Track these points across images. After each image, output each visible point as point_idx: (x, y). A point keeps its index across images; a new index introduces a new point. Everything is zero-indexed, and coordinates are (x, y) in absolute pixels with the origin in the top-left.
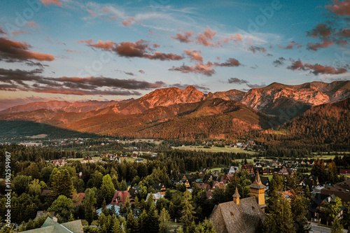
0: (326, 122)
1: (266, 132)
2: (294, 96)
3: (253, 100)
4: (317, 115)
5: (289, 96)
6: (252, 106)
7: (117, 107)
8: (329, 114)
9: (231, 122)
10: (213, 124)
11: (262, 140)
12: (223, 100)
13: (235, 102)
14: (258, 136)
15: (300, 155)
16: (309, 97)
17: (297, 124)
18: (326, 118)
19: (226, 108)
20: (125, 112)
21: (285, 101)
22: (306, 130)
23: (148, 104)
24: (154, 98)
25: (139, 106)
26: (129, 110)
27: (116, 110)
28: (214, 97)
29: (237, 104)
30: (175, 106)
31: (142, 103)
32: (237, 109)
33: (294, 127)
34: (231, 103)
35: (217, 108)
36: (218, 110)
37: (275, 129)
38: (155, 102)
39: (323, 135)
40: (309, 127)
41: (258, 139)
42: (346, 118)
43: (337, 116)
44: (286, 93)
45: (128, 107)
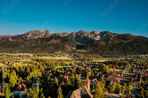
0: (100, 47)
1: (78, 50)
2: (89, 36)
3: (73, 37)
4: (97, 44)
5: (87, 36)
6: (72, 39)
7: (11, 38)
8: (101, 44)
9: (64, 46)
10: (57, 48)
11: (77, 54)
12: (61, 37)
13: (66, 38)
14: (75, 52)
15: (91, 60)
16: (94, 37)
17: (90, 48)
18: (100, 45)
19: (62, 40)
20: (15, 41)
21: (86, 38)
22: (93, 50)
23: (26, 37)
24: (29, 35)
25: (22, 38)
26: (17, 39)
27: (10, 39)
28: (57, 35)
29: (66, 39)
30: (39, 38)
31: (24, 37)
32: (67, 41)
33: (89, 48)
34: (64, 38)
35: (58, 40)
36: (58, 41)
37: (81, 49)
38: (30, 36)
39: (99, 52)
40: (94, 49)
41: (75, 54)
42: (107, 46)
43: (104, 45)
45: (17, 38)
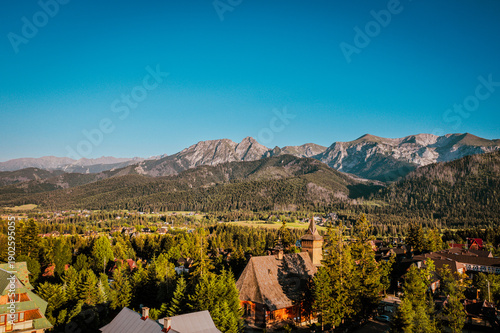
0: (436, 188)
1: (355, 202)
2: (393, 153)
3: (336, 158)
4: (424, 178)
5: (386, 153)
6: (335, 166)
7: (142, 166)
8: (441, 177)
9: (305, 189)
10: (281, 193)
11: (348, 213)
12: (295, 158)
13: (311, 161)
14: (342, 208)
16: (414, 156)
17: (397, 191)
18: (436, 182)
19: (298, 168)
20: (154, 174)
21: (381, 161)
22: (409, 199)
23: (187, 163)
24: (196, 154)
25: (175, 165)
26: (160, 170)
27: (140, 171)
28: (283, 153)
29: (313, 163)
30: (226, 164)
31: (179, 161)
32: (314, 169)
33: (393, 195)
34: (306, 161)
35: (286, 168)
36: (286, 171)
37: (366, 198)
38: (197, 160)
39: (432, 207)
40: (413, 196)
41: (342, 212)
42: (463, 184)
43: (452, 181)
44: (383, 149)
45: (158, 167)
